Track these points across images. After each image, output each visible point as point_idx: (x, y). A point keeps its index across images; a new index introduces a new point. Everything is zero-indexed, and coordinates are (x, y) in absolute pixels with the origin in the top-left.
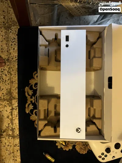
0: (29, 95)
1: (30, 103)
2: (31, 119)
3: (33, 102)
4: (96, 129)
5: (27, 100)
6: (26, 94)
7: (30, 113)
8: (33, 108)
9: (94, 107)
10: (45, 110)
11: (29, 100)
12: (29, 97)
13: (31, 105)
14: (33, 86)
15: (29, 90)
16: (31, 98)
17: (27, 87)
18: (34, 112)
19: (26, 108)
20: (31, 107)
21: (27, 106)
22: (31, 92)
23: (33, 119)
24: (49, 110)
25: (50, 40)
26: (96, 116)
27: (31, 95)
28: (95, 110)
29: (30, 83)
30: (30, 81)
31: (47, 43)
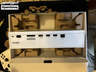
0: (41, 8)
1: (36, 9)
2: (26, 10)
3: (37, 11)
4: (18, 53)
5: (38, 7)
6: (42, 7)
7: (29, 9)
8: (32, 11)
9: (32, 52)
10: (29, 19)
11: (38, 9)
12: (40, 8)
13: (35, 10)
14: (47, 11)
15: (45, 8)
16: (39, 10)
17: (46, 7)
18: (30, 12)
19: (33, 6)
20: (33, 10)
21: (34, 7)
22: (43, 10)
23: (26, 12)
24: (29, 22)
25: (75, 21)
26: (27, 53)
27: (41, 10)
28: (31, 52)
29: (49, 9)
30: (51, 9)
31: (73, 18)
